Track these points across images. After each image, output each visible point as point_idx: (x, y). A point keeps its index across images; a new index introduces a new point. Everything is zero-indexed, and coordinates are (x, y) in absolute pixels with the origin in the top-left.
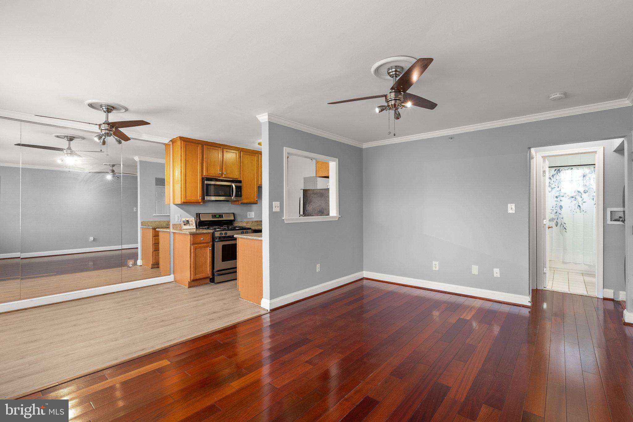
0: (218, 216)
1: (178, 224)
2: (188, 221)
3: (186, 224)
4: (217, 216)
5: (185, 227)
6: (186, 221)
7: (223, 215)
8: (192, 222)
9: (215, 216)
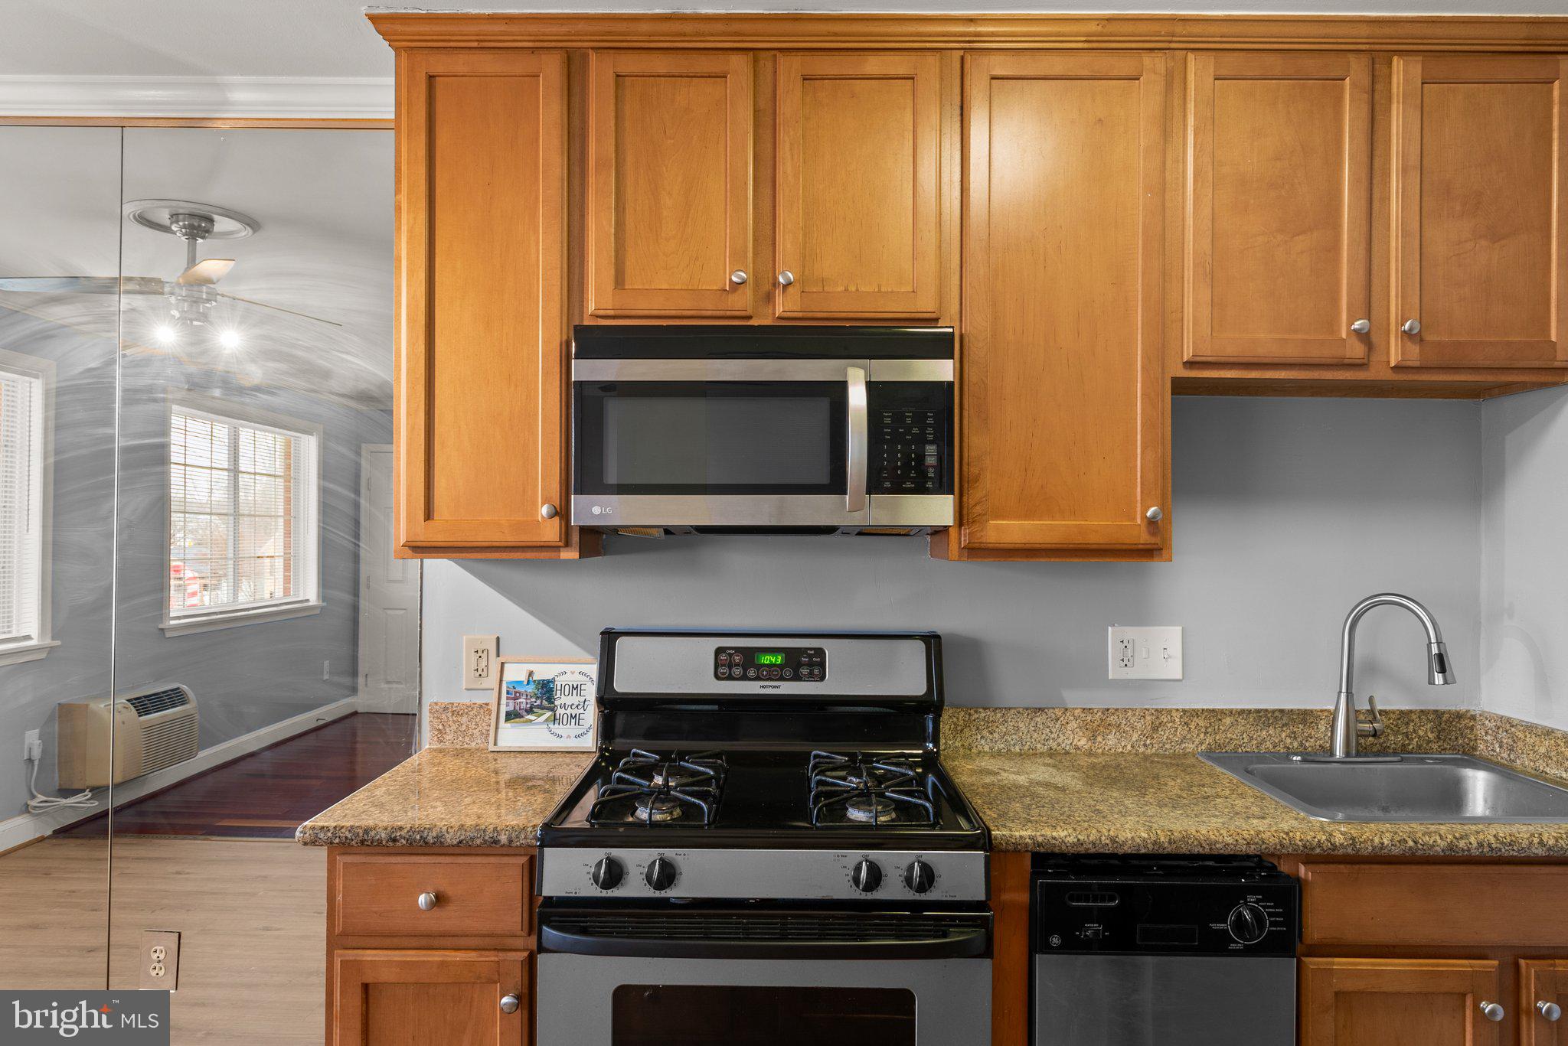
0: (778, 659)
1: (470, 707)
2: (546, 690)
3: (530, 711)
4: (767, 659)
5: (512, 736)
6: (531, 689)
7: (820, 652)
8: (574, 699)
9: (749, 656)
